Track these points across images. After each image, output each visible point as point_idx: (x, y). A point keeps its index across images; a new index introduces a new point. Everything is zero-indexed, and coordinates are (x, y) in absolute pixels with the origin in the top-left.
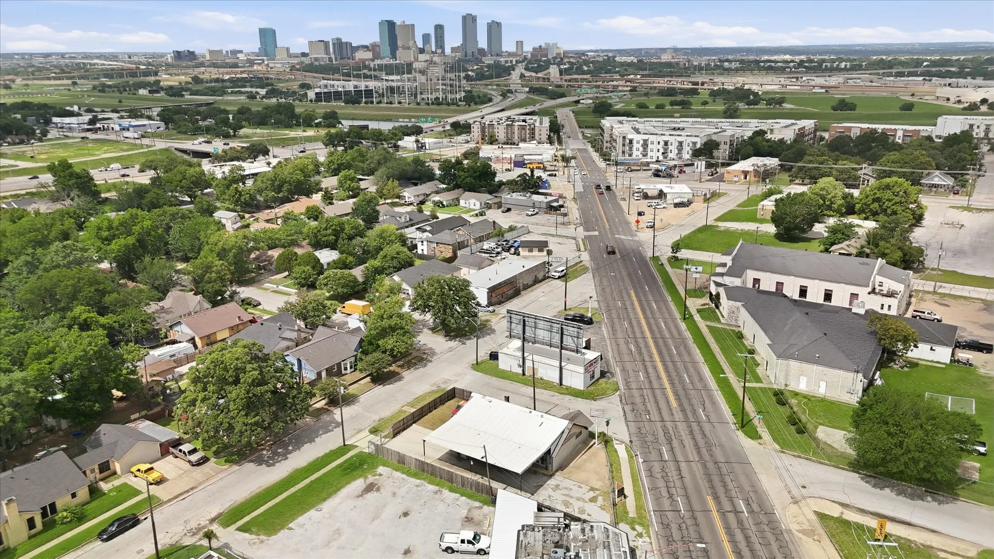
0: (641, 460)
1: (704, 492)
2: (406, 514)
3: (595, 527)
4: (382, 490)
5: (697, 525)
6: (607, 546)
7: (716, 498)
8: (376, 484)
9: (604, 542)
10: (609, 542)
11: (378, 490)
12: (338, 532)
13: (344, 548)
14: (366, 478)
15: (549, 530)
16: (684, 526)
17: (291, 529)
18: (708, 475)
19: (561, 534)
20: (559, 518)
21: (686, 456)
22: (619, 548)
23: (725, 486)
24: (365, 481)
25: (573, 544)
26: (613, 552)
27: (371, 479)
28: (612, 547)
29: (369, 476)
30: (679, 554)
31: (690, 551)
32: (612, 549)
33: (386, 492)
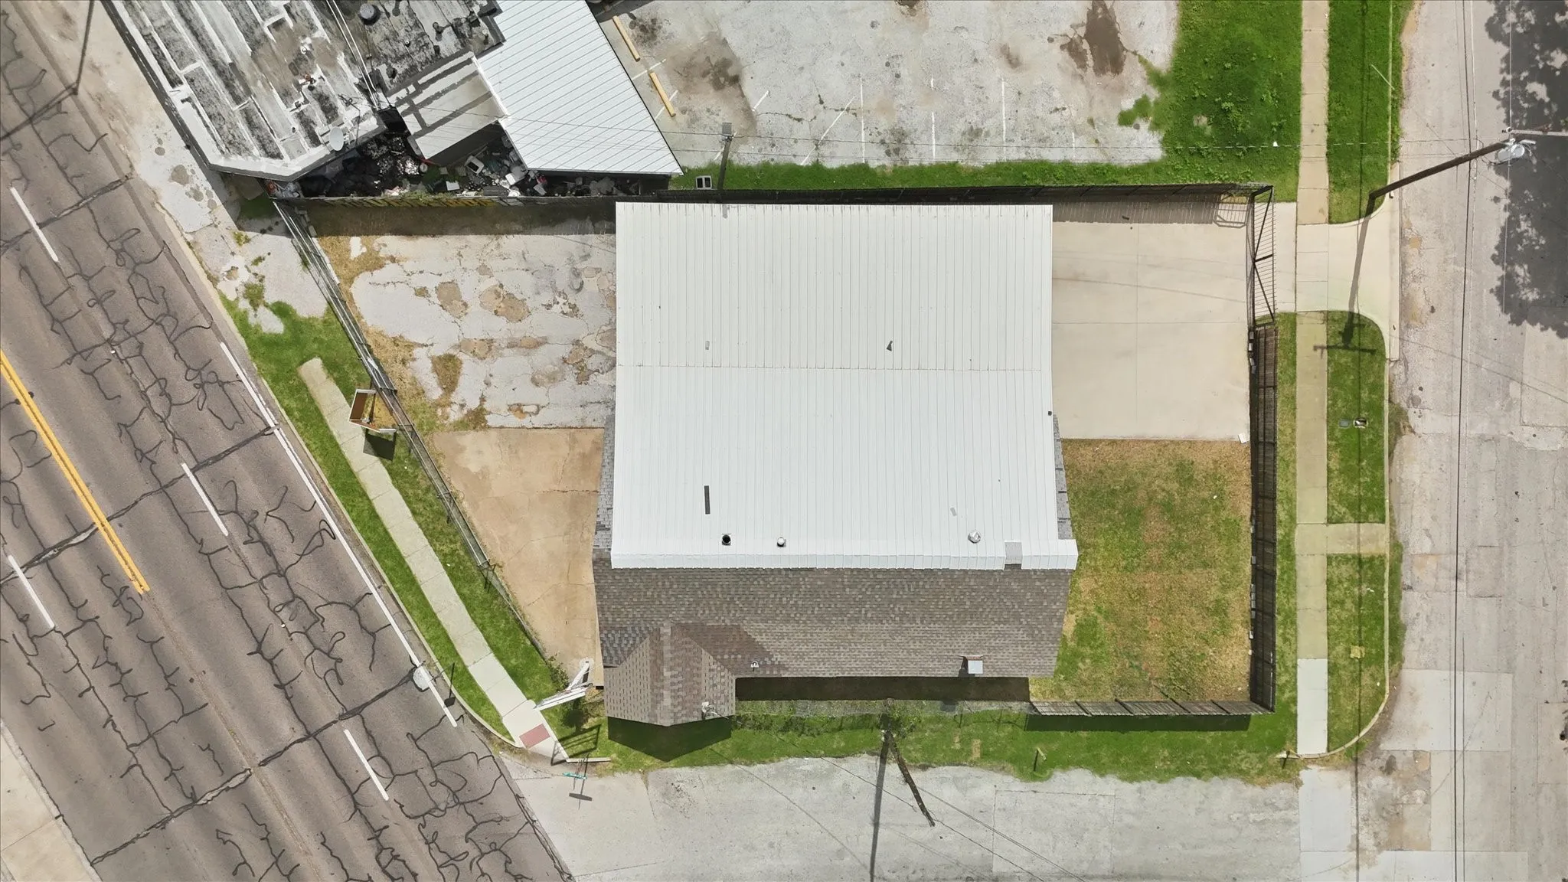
0: (423, 678)
1: (163, 601)
3: (304, 142)
5: (124, 428)
6: (229, 74)
7: (121, 595)
9: (248, 92)
10: (237, 100)
15: (419, 57)
16: (158, 405)
18: (191, 712)
19: (380, 60)
20: (426, 129)
21: (294, 780)
22: (201, 93)
23: (120, 677)
24: (1143, 61)
25: (321, 33)
26: (201, 63)
27: (1138, 83)
28: (217, 83)
29: (1153, 92)
30: (122, 275)
31: (99, 302)
32: (209, 72)
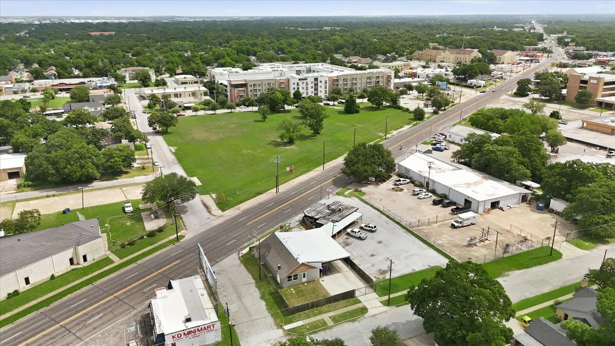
2: (373, 255)
4: (378, 269)
8: (380, 273)
11: (380, 270)
12: (406, 258)
13: (406, 252)
14: (384, 278)
17: (429, 266)
24: (385, 276)
27: (381, 277)
29: (381, 278)
33: (377, 268)
